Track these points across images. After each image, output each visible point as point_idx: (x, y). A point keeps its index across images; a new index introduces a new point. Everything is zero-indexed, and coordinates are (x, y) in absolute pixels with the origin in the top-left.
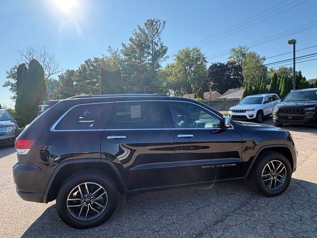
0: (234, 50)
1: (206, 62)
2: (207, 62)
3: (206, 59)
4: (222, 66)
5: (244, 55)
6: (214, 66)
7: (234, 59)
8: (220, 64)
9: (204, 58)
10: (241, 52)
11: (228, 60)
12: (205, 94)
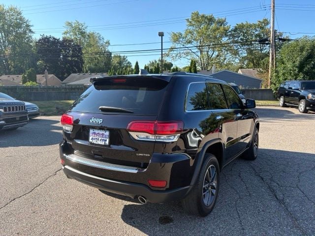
0: (69, 24)
1: (30, 31)
2: (32, 32)
3: (31, 28)
4: (55, 42)
5: (83, 34)
6: (45, 41)
7: (71, 35)
8: (54, 38)
9: (28, 26)
10: (79, 29)
11: (63, 36)
12: (38, 76)
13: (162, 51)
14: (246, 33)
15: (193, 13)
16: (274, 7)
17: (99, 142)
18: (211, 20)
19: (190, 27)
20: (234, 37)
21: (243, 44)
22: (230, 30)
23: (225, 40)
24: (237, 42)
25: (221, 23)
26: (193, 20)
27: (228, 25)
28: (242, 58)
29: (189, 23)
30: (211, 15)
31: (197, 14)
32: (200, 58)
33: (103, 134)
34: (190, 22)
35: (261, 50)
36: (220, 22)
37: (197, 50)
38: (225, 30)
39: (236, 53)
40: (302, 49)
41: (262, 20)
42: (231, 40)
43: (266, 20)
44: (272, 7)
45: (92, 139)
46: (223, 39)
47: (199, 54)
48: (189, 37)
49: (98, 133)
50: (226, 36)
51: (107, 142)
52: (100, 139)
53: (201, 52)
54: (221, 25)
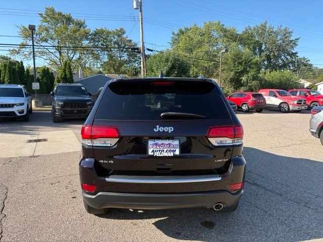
13: (33, 48)
14: (105, 39)
15: (47, 8)
16: (142, 19)
17: (165, 154)
18: (69, 20)
19: (44, 24)
20: (95, 41)
21: (103, 50)
22: (90, 33)
23: (85, 43)
24: (97, 47)
25: (81, 25)
26: (47, 15)
27: (88, 28)
28: (104, 63)
29: (42, 19)
30: (68, 14)
31: (53, 10)
32: (60, 59)
33: (169, 144)
34: (45, 18)
35: (120, 57)
36: (79, 24)
37: (55, 50)
38: (85, 33)
39: (97, 58)
40: (167, 60)
41: (119, 29)
42: (92, 44)
43: (122, 29)
44: (140, 19)
45: (153, 151)
46: (84, 42)
47: (58, 55)
48: (44, 34)
49: (162, 144)
50: (87, 39)
51: (177, 152)
52: (165, 150)
53: (60, 53)
54: (80, 27)
